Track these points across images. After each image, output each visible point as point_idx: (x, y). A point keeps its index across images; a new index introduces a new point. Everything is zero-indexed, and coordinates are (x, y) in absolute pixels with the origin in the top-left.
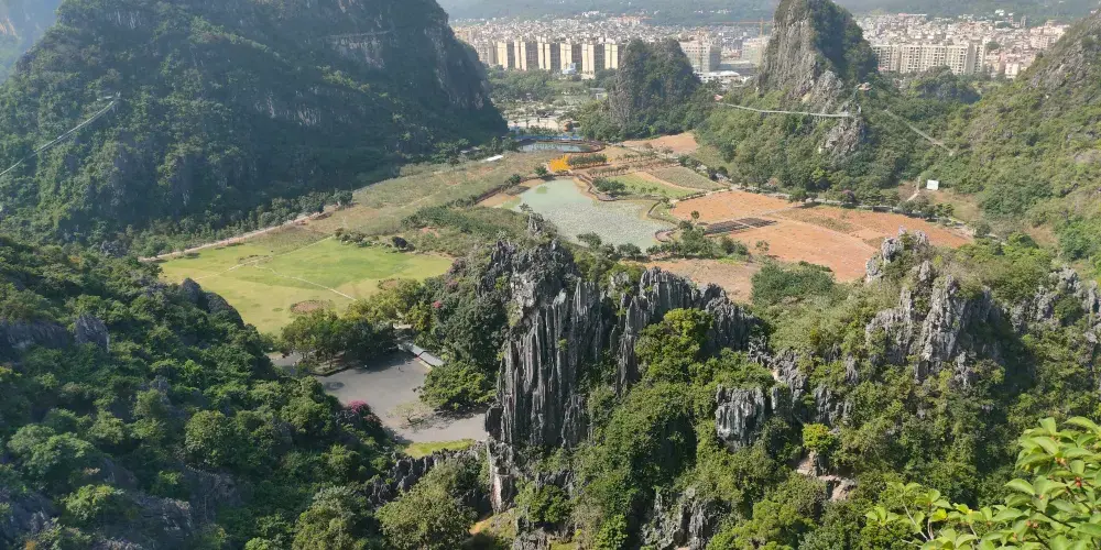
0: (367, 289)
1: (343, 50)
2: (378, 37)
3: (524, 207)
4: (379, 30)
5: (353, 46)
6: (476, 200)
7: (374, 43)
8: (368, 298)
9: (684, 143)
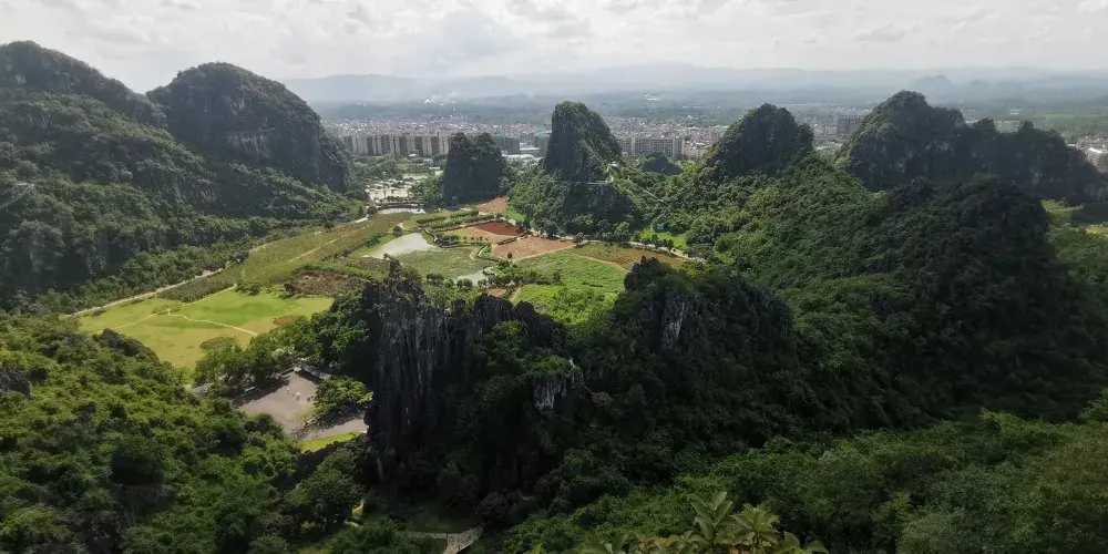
0: (266, 325)
1: (236, 144)
2: (265, 134)
3: (386, 256)
4: (265, 128)
5: (244, 140)
6: (346, 253)
7: (262, 138)
8: (268, 331)
9: (497, 207)
